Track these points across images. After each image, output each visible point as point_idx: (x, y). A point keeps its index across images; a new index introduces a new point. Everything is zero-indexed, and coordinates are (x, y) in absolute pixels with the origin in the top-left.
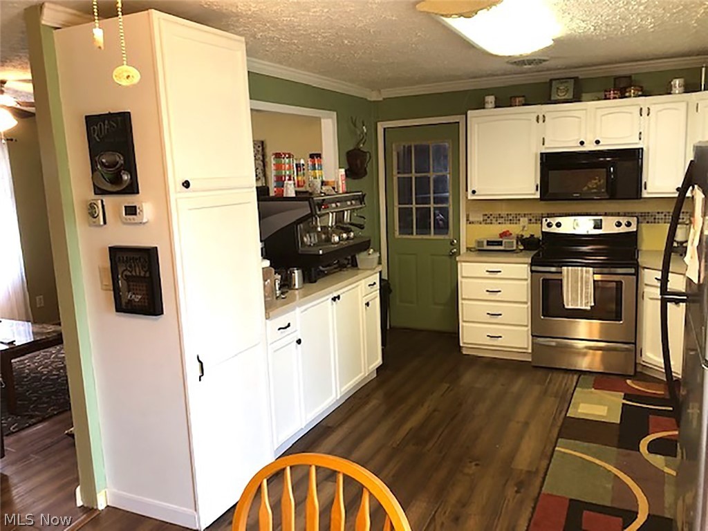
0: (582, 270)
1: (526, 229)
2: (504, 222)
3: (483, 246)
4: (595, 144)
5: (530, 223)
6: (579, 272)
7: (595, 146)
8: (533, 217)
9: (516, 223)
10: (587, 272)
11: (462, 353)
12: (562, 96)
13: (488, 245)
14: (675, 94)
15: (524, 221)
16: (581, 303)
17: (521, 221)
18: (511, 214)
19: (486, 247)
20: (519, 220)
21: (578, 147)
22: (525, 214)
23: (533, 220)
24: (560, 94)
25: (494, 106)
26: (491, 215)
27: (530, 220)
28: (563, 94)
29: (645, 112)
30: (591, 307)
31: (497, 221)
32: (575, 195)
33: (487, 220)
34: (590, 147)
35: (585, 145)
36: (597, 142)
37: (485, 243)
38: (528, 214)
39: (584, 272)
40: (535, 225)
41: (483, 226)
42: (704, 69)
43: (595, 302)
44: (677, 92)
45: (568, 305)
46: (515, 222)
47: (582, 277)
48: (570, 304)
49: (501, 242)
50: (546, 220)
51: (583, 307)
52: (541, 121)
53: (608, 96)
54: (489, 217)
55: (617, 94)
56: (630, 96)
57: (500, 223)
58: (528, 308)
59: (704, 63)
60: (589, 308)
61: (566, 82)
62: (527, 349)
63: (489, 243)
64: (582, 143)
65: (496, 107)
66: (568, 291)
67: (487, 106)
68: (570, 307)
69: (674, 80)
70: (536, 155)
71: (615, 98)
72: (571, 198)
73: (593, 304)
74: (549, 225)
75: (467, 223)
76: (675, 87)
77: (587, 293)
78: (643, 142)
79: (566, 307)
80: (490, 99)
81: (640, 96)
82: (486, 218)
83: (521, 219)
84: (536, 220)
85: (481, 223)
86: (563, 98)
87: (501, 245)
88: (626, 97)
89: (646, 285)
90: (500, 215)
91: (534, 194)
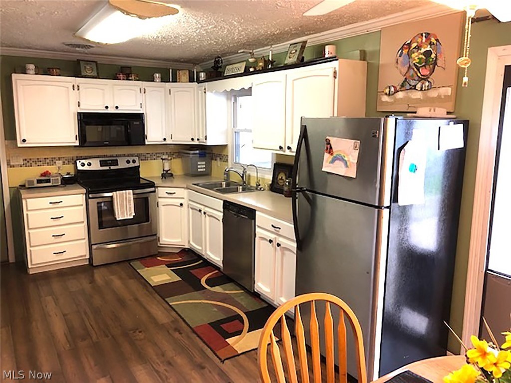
0: (126, 193)
1: (61, 169)
2: (42, 164)
3: (33, 185)
4: (115, 109)
5: (64, 164)
6: (124, 195)
7: (115, 110)
8: (66, 160)
9: (53, 165)
10: (129, 194)
11: (29, 274)
12: (89, 73)
13: (38, 183)
14: (157, 82)
15: (59, 163)
16: (127, 214)
17: (57, 164)
18: (48, 159)
19: (36, 185)
20: (55, 163)
21: (104, 110)
22: (59, 158)
23: (66, 162)
24: (88, 72)
25: (35, 73)
26: (30, 159)
27: (64, 162)
28: (90, 72)
29: (143, 91)
30: (134, 216)
31: (36, 164)
32: (105, 143)
33: (28, 163)
34: (111, 110)
35: (108, 109)
36: (117, 107)
37: (36, 182)
38: (61, 158)
39: (127, 194)
40: (68, 165)
41: (24, 168)
42: (171, 70)
43: (135, 213)
44: (158, 81)
45: (119, 218)
46: (51, 164)
47: (126, 198)
48: (120, 216)
49: (50, 179)
50: (80, 162)
51: (129, 217)
52: (76, 89)
53: (119, 78)
54: (28, 162)
55: (124, 77)
56: (132, 80)
57: (38, 166)
58: (84, 226)
59: (171, 66)
60: (132, 217)
61: (91, 64)
62: (85, 256)
63: (39, 181)
64: (107, 107)
65: (36, 74)
66: (118, 208)
67: (28, 72)
68: (121, 219)
69: (156, 74)
70: (74, 113)
71: (124, 79)
72: (103, 144)
73: (134, 214)
74: (83, 165)
75: (8, 167)
76: (156, 77)
77: (130, 208)
78: (143, 110)
79: (118, 219)
80: (32, 67)
81: (138, 80)
82: (25, 162)
83: (57, 162)
84: (68, 162)
85: (21, 166)
86: (90, 74)
87: (50, 182)
88: (130, 80)
89: (159, 197)
90: (38, 159)
91: (74, 143)
